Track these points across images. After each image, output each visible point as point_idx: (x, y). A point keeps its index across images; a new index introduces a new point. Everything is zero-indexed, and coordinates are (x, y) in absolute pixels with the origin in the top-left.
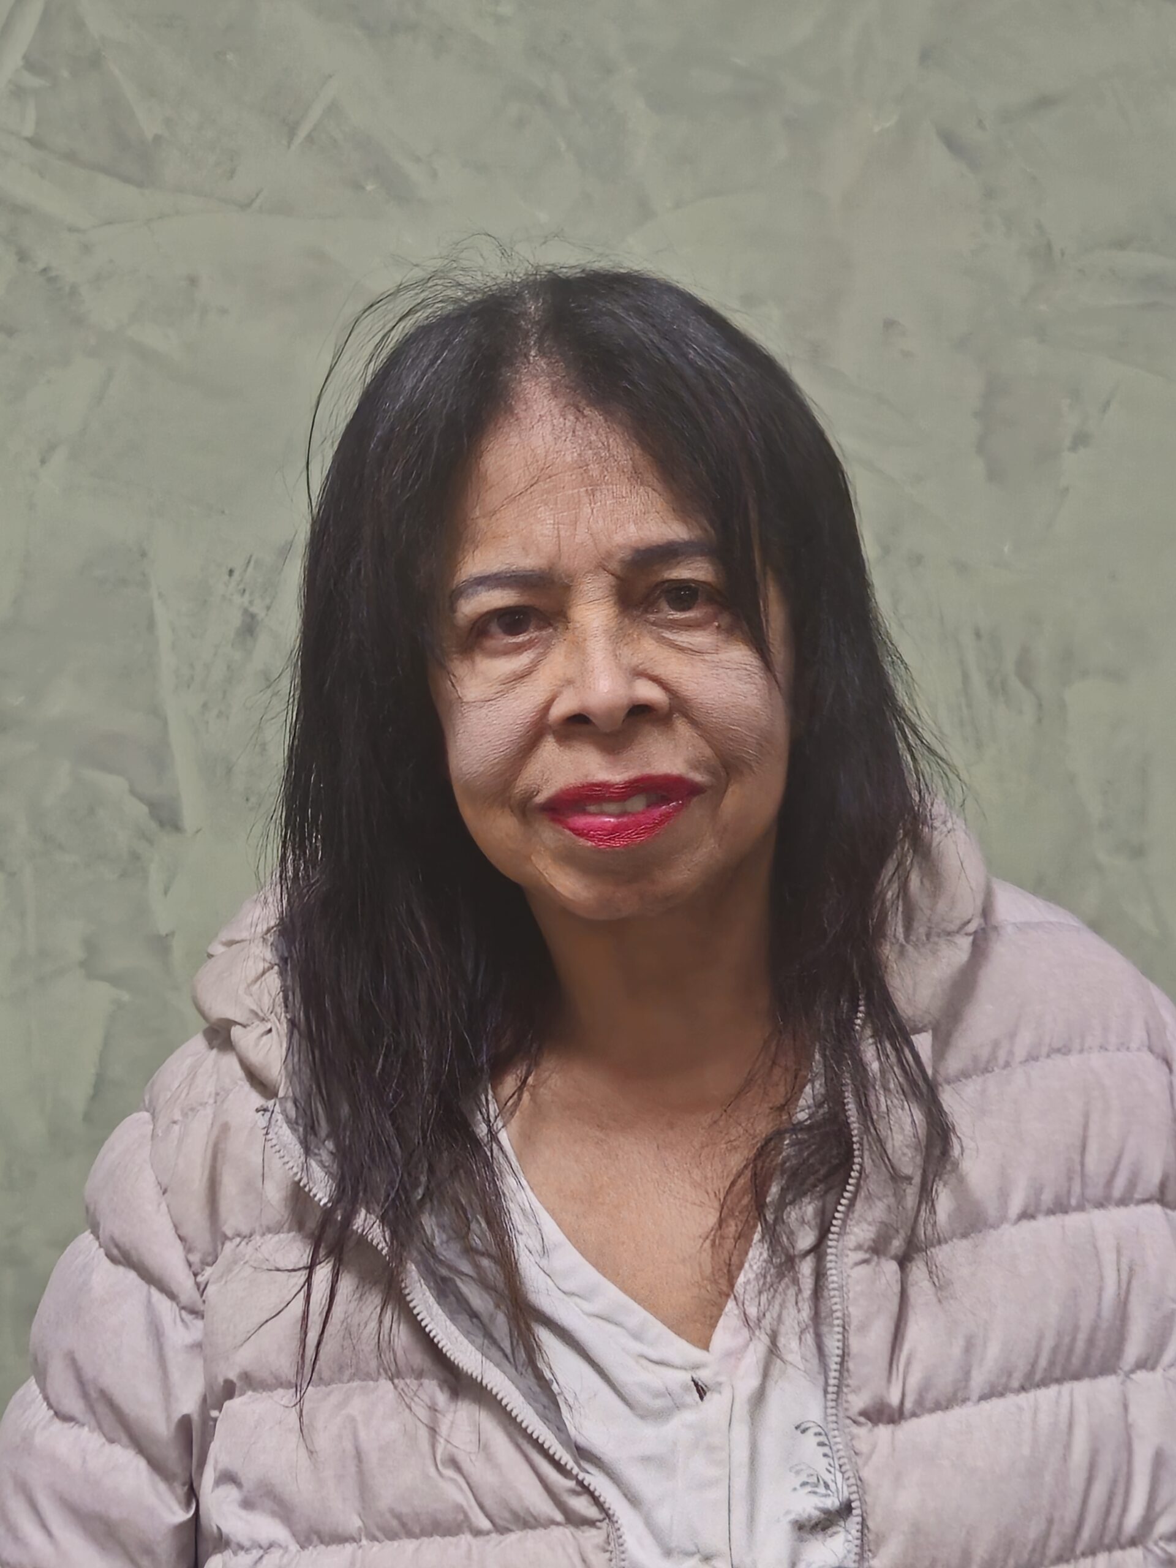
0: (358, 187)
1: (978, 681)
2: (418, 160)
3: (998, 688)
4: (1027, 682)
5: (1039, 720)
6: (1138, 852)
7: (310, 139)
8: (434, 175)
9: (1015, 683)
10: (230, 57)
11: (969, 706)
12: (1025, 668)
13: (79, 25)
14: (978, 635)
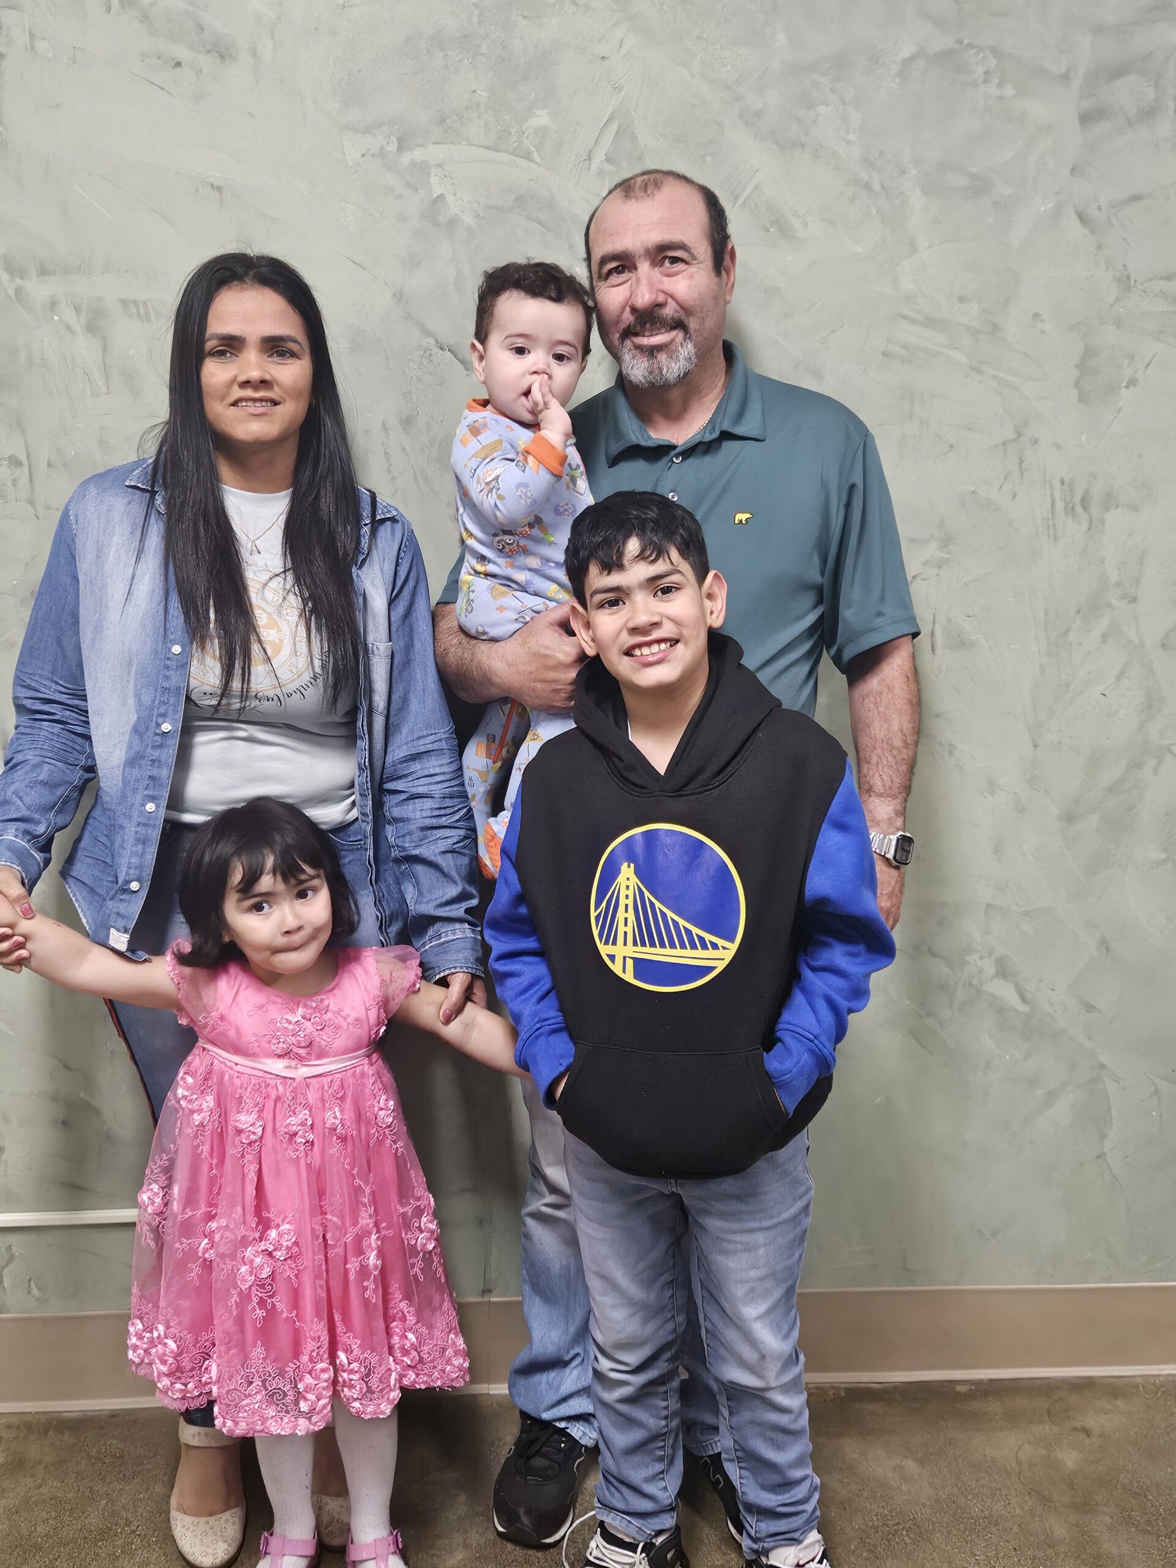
0: (768, 230)
1: (1059, 505)
2: (798, 217)
3: (1070, 510)
4: (1085, 509)
5: (1090, 529)
6: (1134, 600)
7: (744, 204)
8: (806, 225)
9: (1079, 508)
10: (708, 158)
11: (1053, 519)
12: (1085, 503)
13: (634, 139)
14: (1063, 483)
